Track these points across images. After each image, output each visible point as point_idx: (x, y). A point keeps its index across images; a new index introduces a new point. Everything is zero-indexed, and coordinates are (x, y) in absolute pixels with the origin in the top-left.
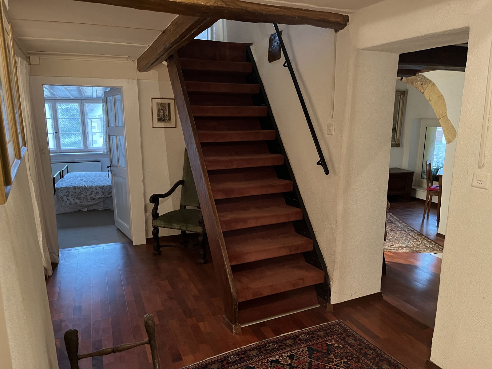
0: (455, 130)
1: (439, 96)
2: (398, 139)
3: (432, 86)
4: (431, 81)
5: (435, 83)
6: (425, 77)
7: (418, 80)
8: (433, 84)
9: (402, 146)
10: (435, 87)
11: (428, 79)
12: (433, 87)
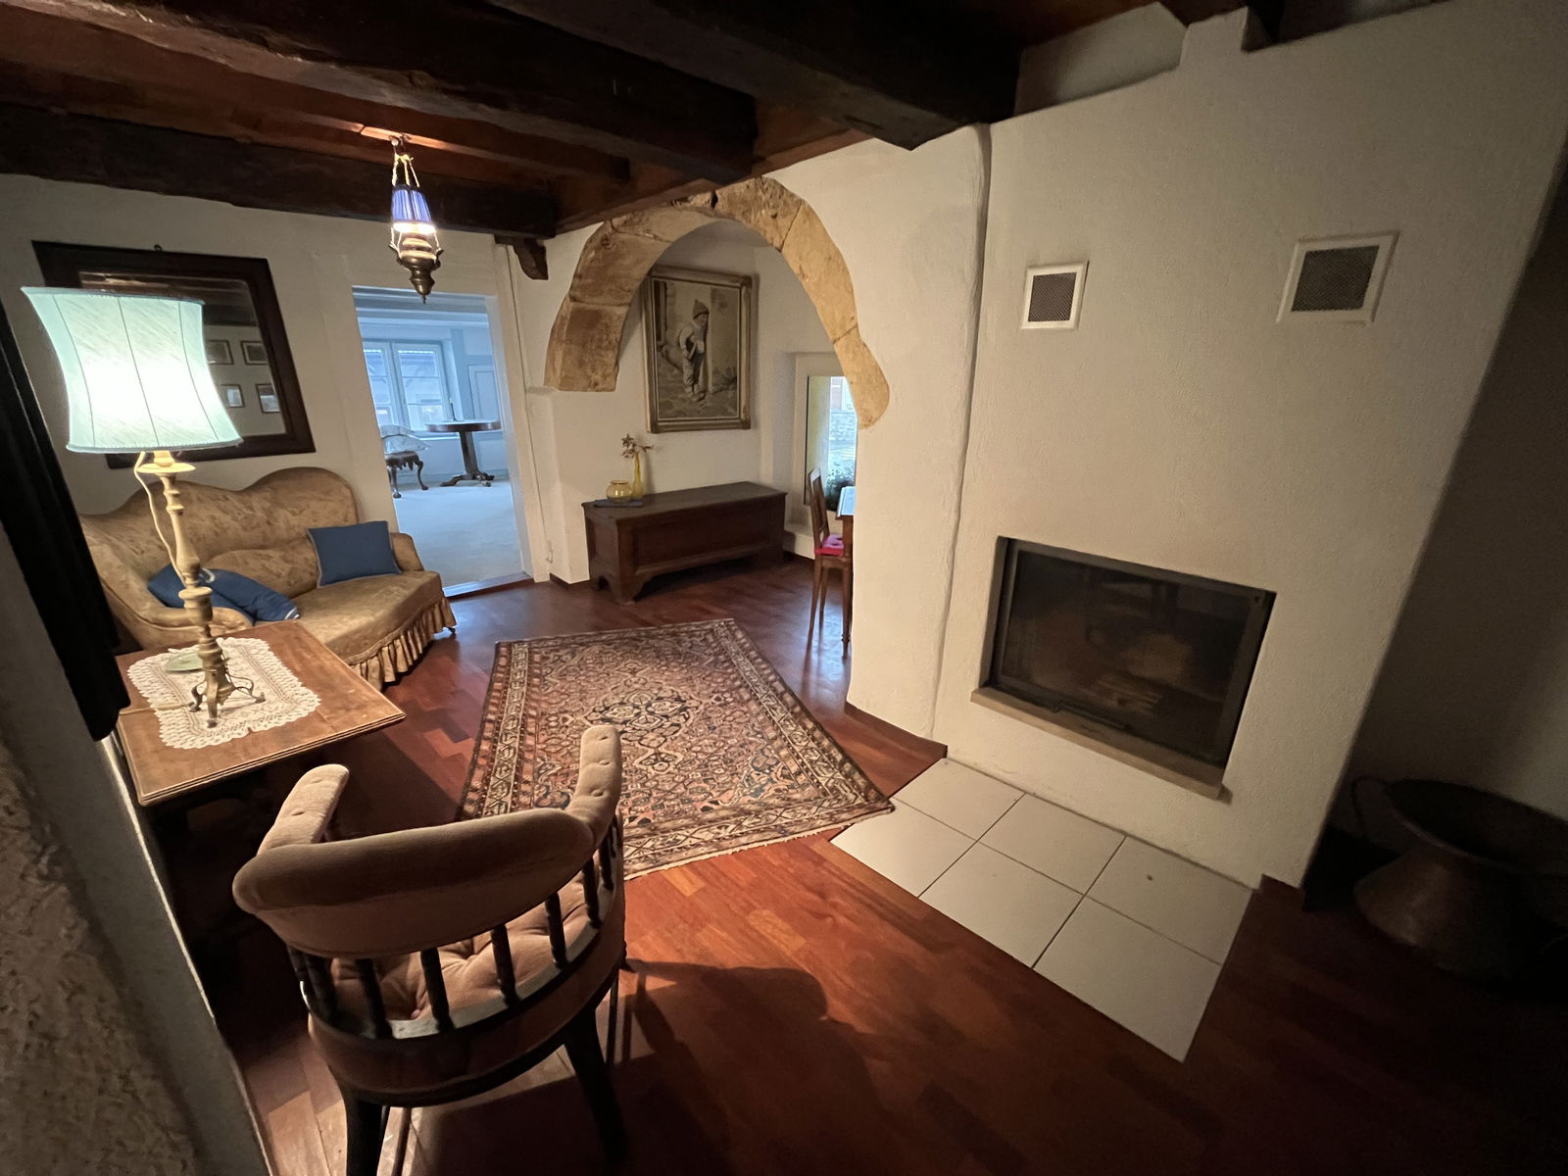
0: (885, 381)
1: (830, 258)
2: (744, 408)
3: (804, 222)
4: (801, 202)
5: (813, 208)
6: (783, 187)
7: (761, 199)
8: (810, 214)
9: (756, 426)
10: (815, 221)
11: (792, 195)
12: (807, 222)
